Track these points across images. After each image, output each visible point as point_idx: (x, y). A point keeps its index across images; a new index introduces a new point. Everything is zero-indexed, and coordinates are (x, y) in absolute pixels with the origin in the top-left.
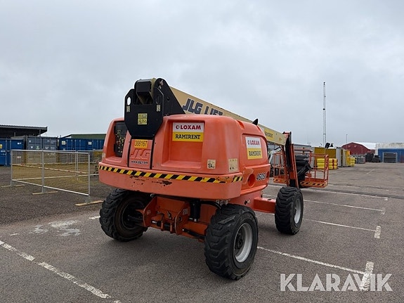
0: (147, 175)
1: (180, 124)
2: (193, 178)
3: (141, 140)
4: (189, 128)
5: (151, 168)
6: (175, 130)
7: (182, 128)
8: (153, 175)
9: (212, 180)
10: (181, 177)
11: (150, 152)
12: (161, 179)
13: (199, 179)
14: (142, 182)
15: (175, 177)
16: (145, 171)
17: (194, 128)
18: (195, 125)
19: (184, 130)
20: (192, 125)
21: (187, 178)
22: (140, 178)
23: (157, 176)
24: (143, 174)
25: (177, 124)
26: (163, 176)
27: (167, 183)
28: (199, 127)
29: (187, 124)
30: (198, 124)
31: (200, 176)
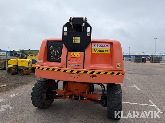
0: (82, 72)
1: (96, 44)
2: (109, 73)
3: (76, 52)
4: (102, 46)
5: (84, 68)
6: (93, 47)
7: (97, 46)
8: (85, 72)
9: (118, 74)
10: (103, 73)
11: (83, 59)
12: (91, 74)
13: (112, 73)
14: (78, 76)
15: (99, 73)
16: (80, 70)
17: (104, 46)
18: (106, 44)
19: (99, 47)
20: (103, 44)
21: (106, 73)
22: (76, 74)
23: (89, 72)
24: (79, 72)
25: (95, 44)
26: (92, 72)
27: (94, 76)
28: (107, 46)
29: (101, 44)
30: (107, 44)
31: (113, 71)
